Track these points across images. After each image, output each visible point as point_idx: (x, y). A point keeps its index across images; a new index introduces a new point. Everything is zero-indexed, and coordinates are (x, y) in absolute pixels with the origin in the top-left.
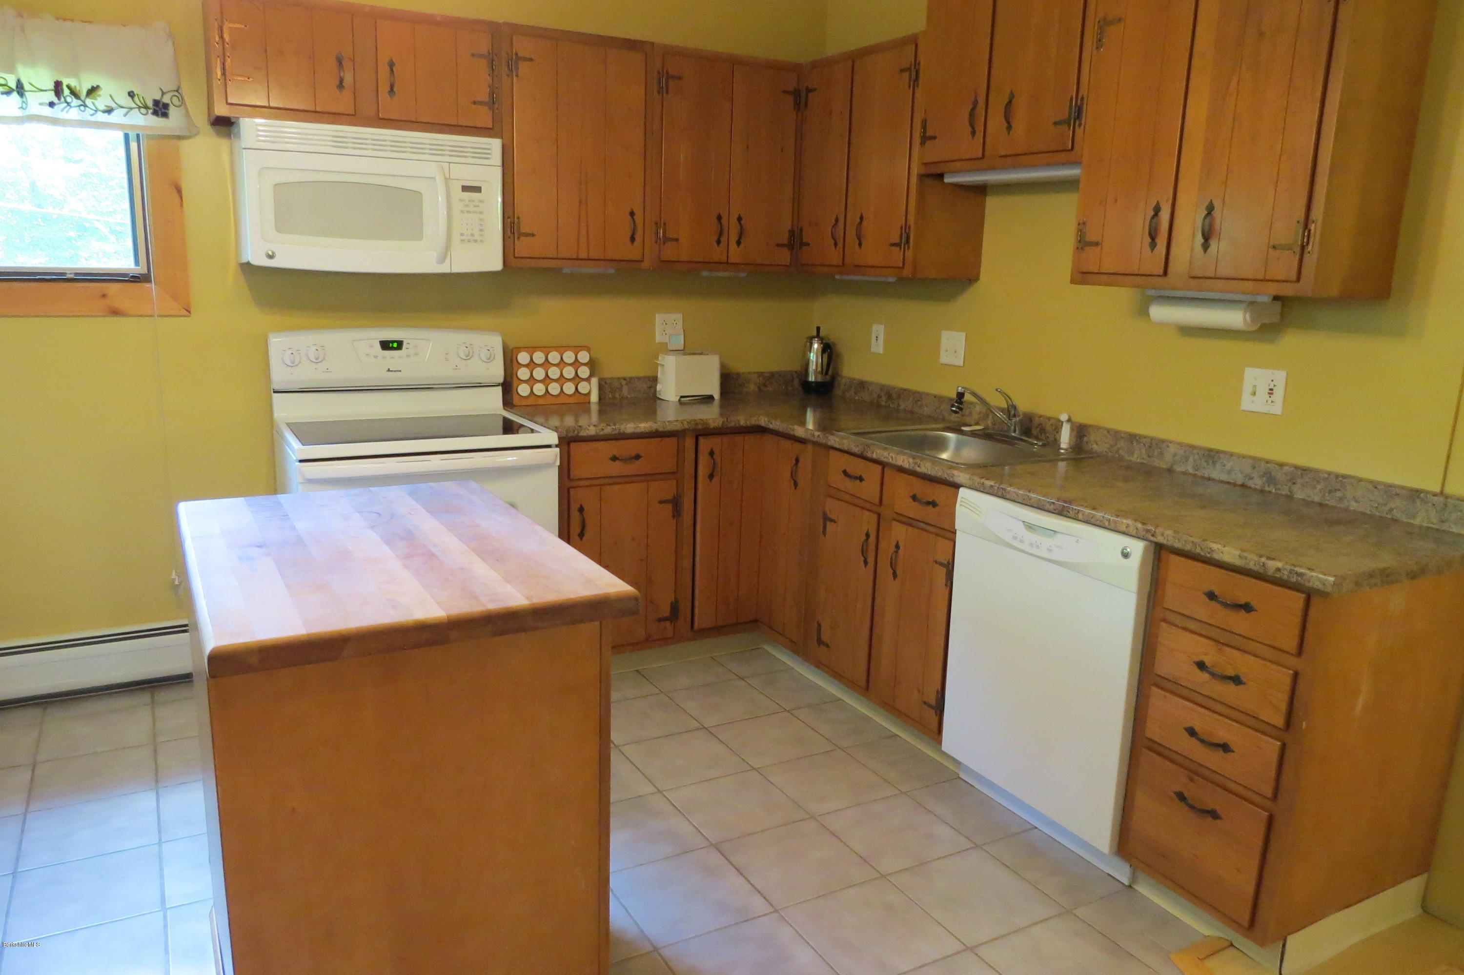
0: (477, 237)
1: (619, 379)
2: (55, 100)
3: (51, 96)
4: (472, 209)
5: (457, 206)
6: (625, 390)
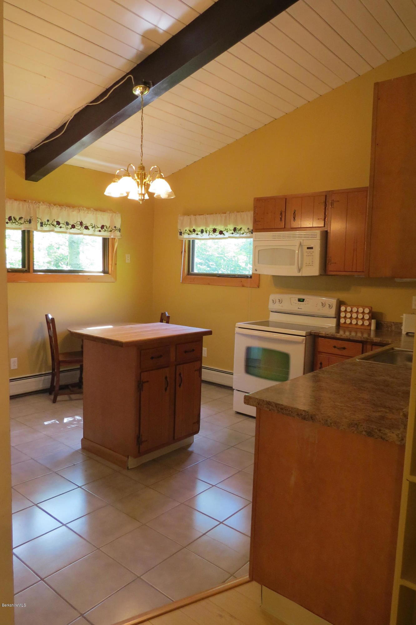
0: (311, 264)
1: (391, 322)
2: (234, 232)
3: (232, 231)
4: (309, 255)
5: (305, 254)
6: (393, 327)
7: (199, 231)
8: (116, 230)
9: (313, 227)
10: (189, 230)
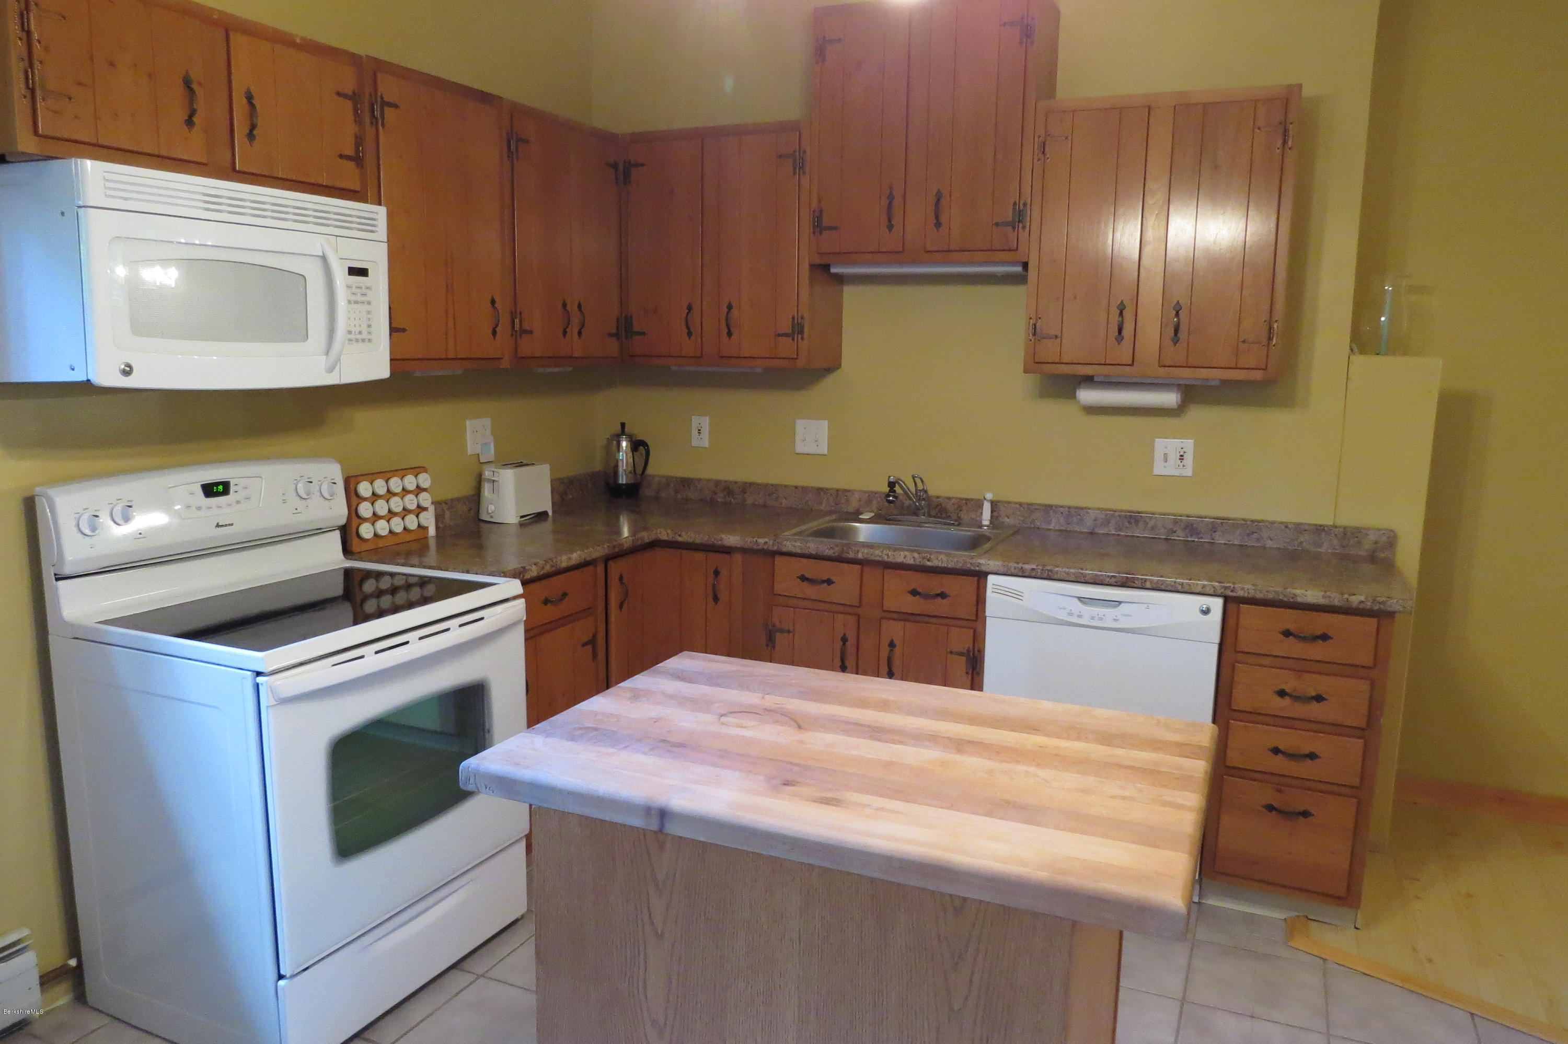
0: (365, 335)
4: (359, 298)
5: (341, 294)
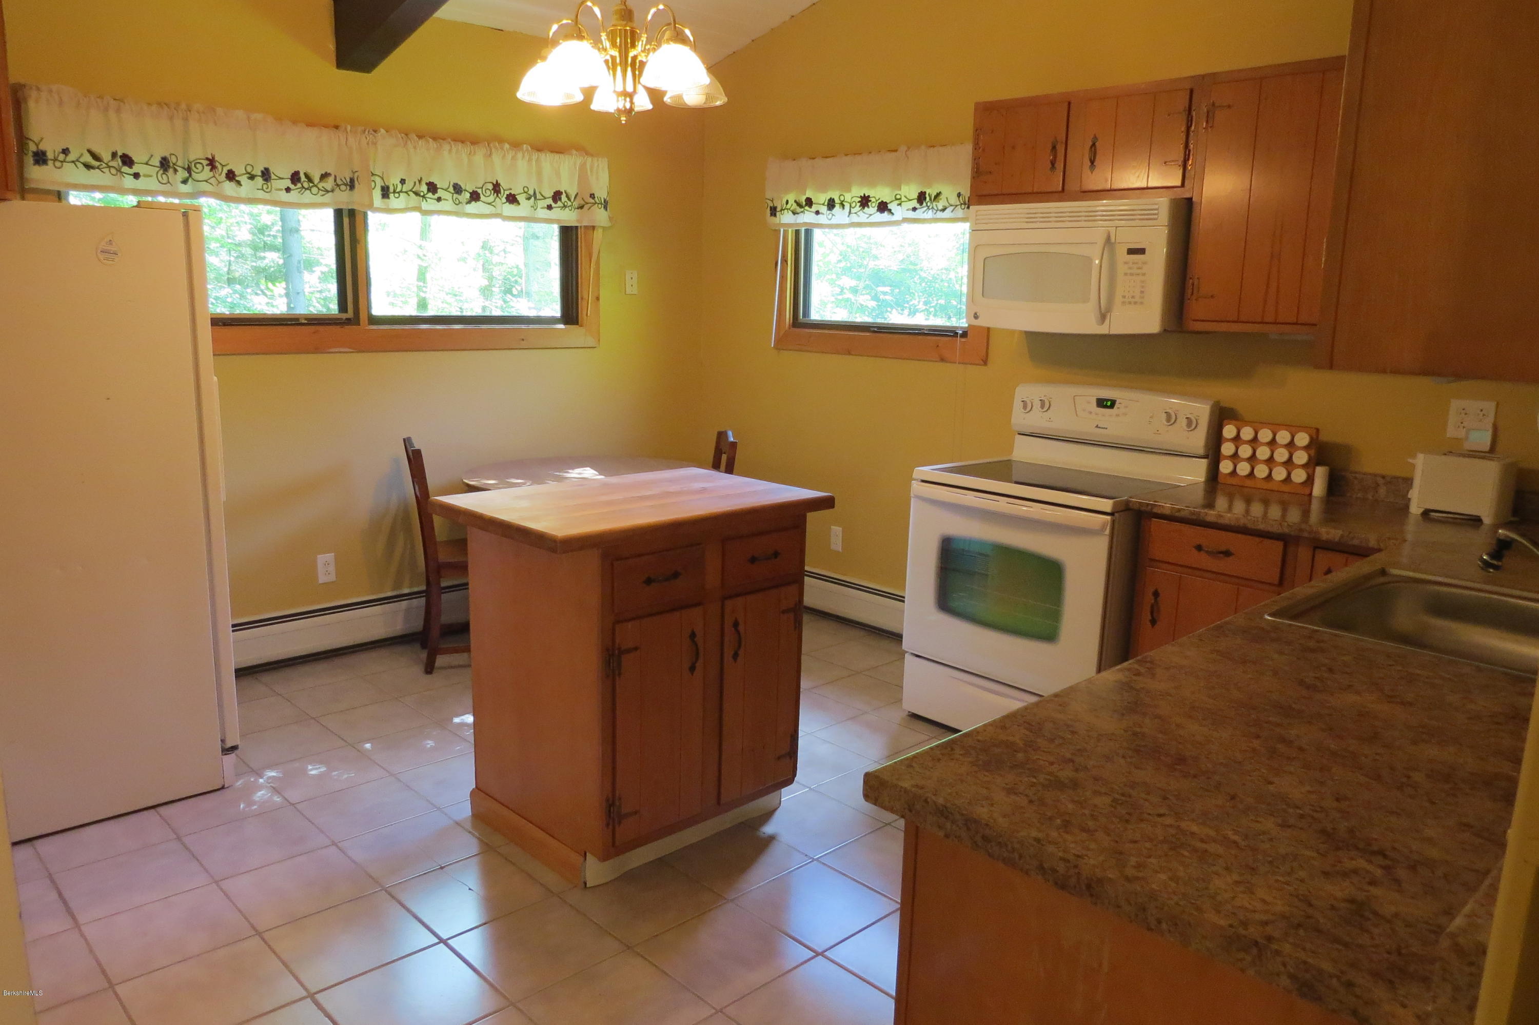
0: (1137, 299)
1: (1375, 475)
2: (918, 206)
3: (915, 203)
4: (1135, 271)
5: (1121, 269)
6: (1382, 491)
7: (823, 204)
8: (596, 203)
9: (1147, 188)
10: (795, 201)
